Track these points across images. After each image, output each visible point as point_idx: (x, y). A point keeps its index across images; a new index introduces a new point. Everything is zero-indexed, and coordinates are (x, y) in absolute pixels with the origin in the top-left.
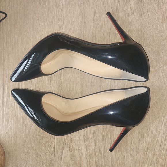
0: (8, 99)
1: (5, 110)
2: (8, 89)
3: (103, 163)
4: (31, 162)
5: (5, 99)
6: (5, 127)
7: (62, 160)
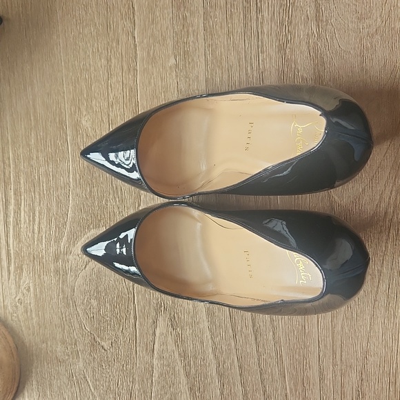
0: (17, 220)
1: (11, 246)
2: (15, 194)
3: (254, 349)
4: (81, 364)
5: (11, 220)
6: (13, 286)
7: (155, 352)
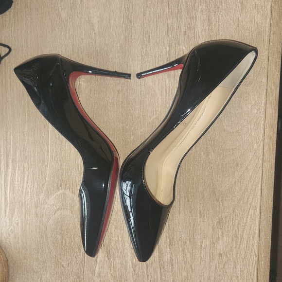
0: (13, 179)
1: (8, 195)
2: (12, 162)
3: (159, 276)
4: (48, 275)
5: (9, 178)
6: (8, 221)
7: (96, 272)
